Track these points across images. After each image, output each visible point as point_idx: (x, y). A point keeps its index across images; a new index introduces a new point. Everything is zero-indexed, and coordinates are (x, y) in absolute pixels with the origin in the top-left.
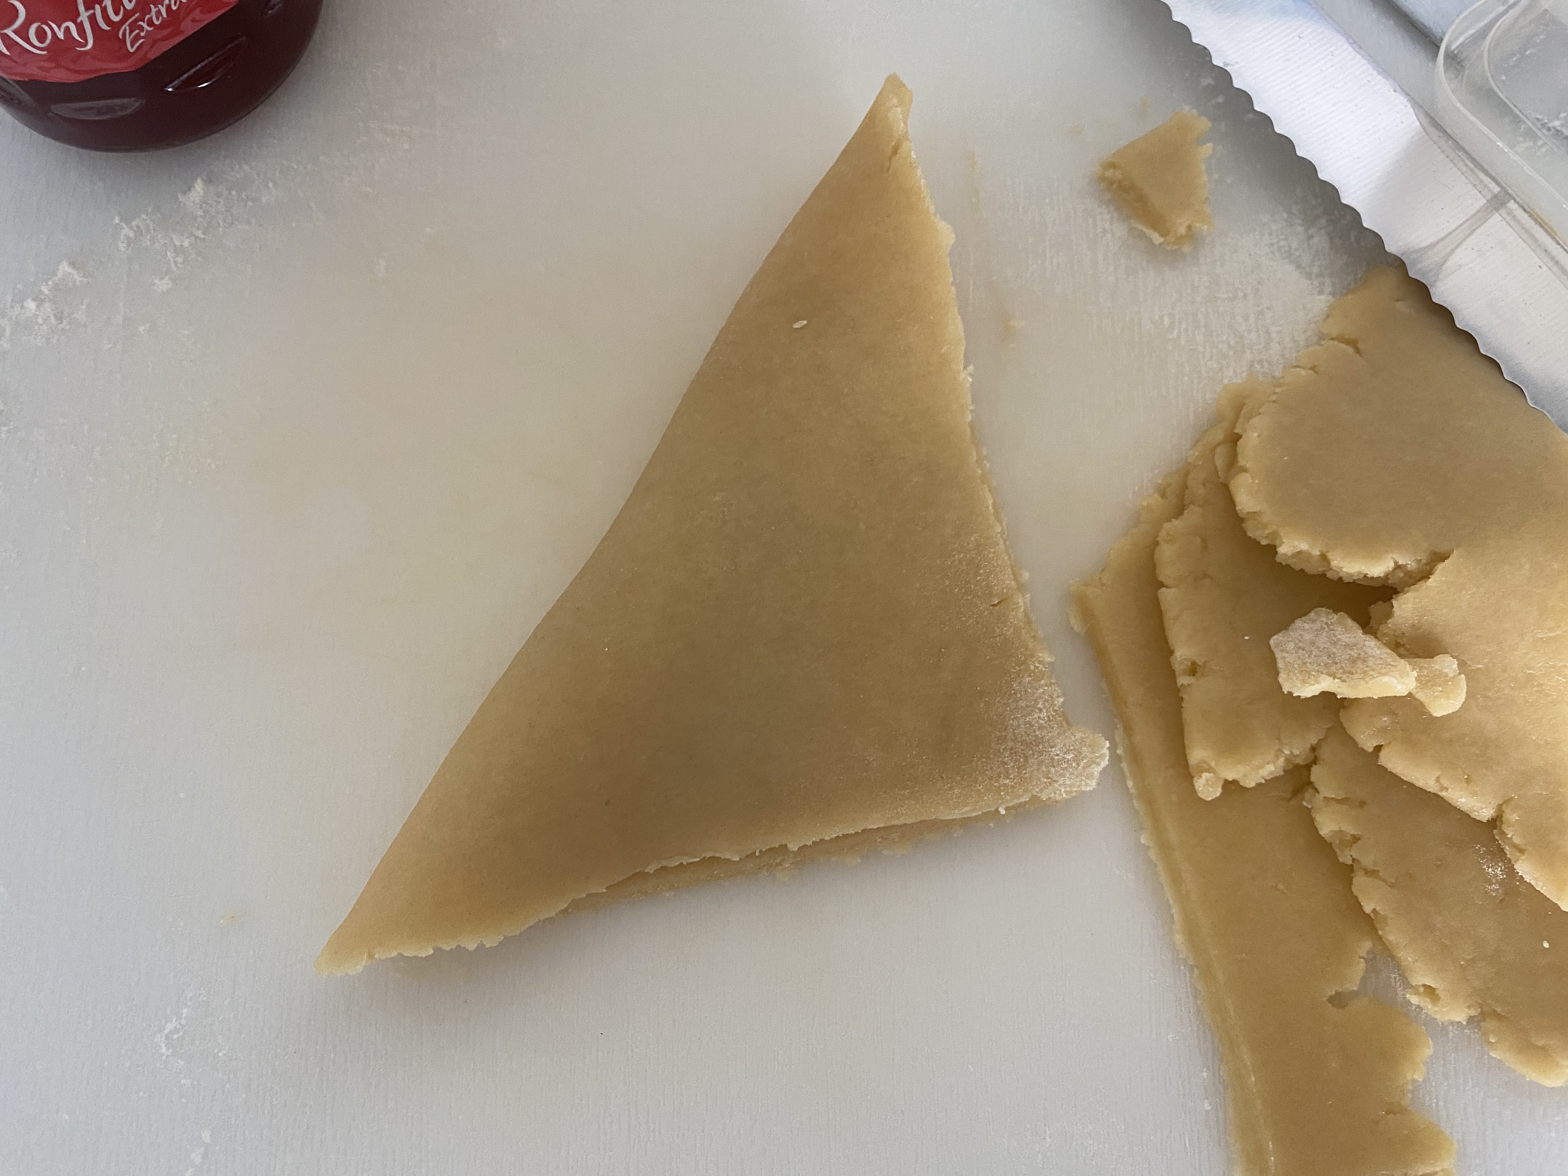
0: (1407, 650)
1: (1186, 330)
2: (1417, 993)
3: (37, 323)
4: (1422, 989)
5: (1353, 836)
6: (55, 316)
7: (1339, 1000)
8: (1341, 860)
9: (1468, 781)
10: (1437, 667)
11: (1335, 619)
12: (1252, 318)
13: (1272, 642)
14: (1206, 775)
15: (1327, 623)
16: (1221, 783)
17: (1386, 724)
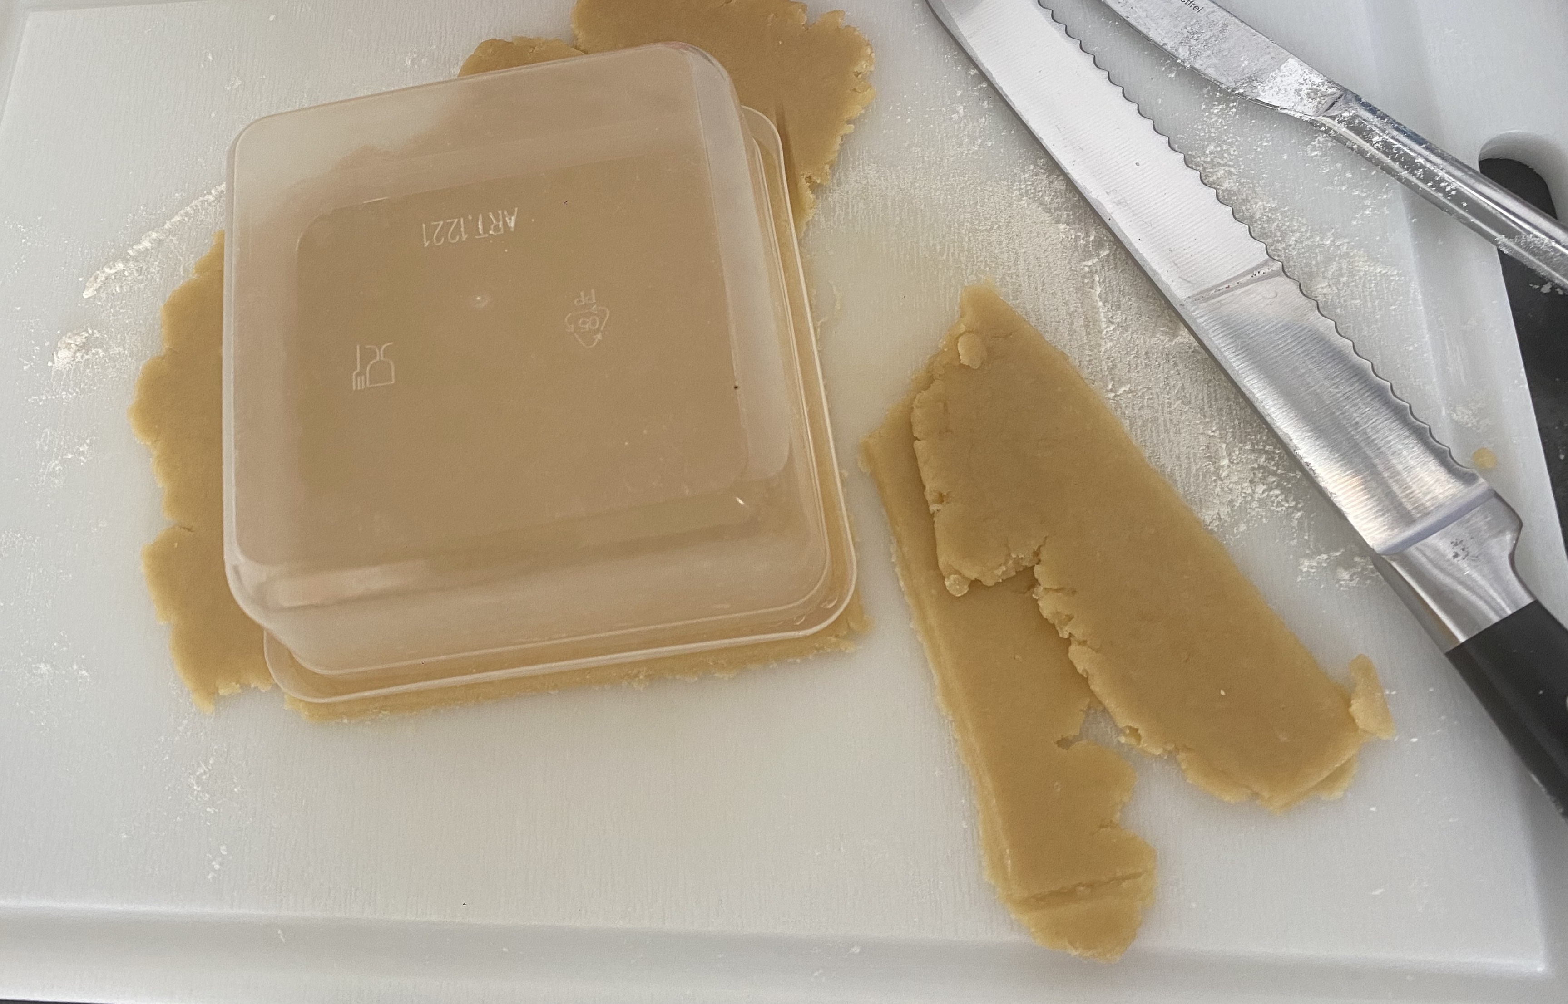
1: (953, 254)
2: (1125, 735)
3: (124, 276)
4: (1128, 732)
5: (1067, 616)
6: (137, 270)
7: (1064, 743)
8: (1061, 635)
14: (953, 577)
16: (968, 583)
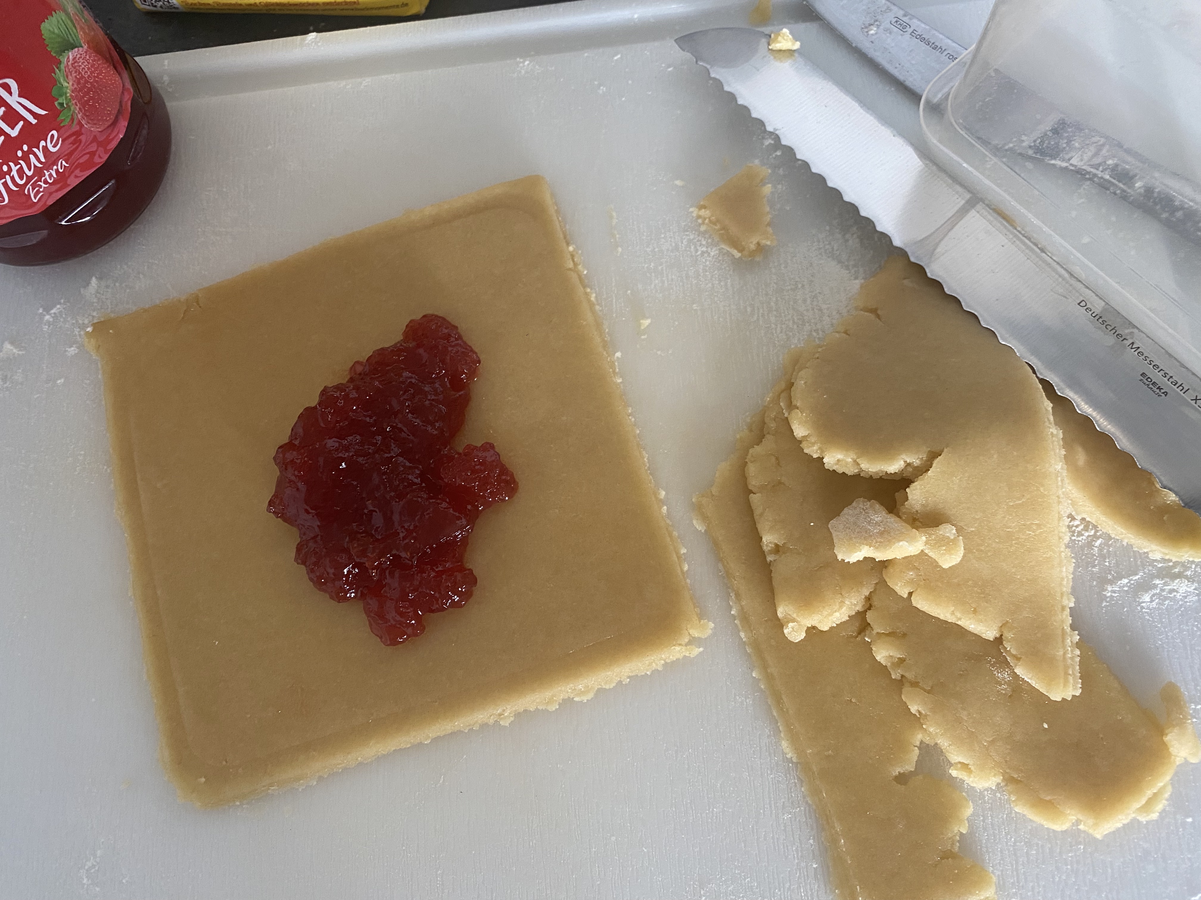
0: (921, 522)
2: (957, 769)
4: (959, 765)
5: (899, 658)
7: (902, 779)
8: (893, 677)
9: (975, 611)
10: (941, 533)
11: (868, 505)
12: (809, 302)
13: (829, 526)
14: (791, 625)
15: (863, 509)
16: (804, 629)
17: (913, 577)
